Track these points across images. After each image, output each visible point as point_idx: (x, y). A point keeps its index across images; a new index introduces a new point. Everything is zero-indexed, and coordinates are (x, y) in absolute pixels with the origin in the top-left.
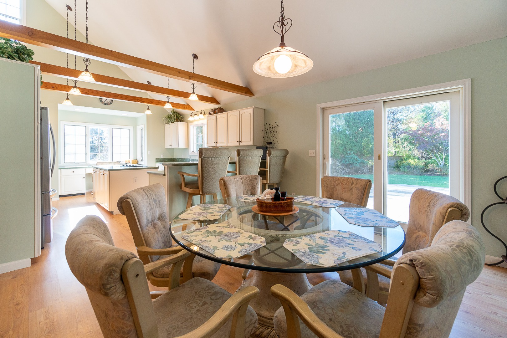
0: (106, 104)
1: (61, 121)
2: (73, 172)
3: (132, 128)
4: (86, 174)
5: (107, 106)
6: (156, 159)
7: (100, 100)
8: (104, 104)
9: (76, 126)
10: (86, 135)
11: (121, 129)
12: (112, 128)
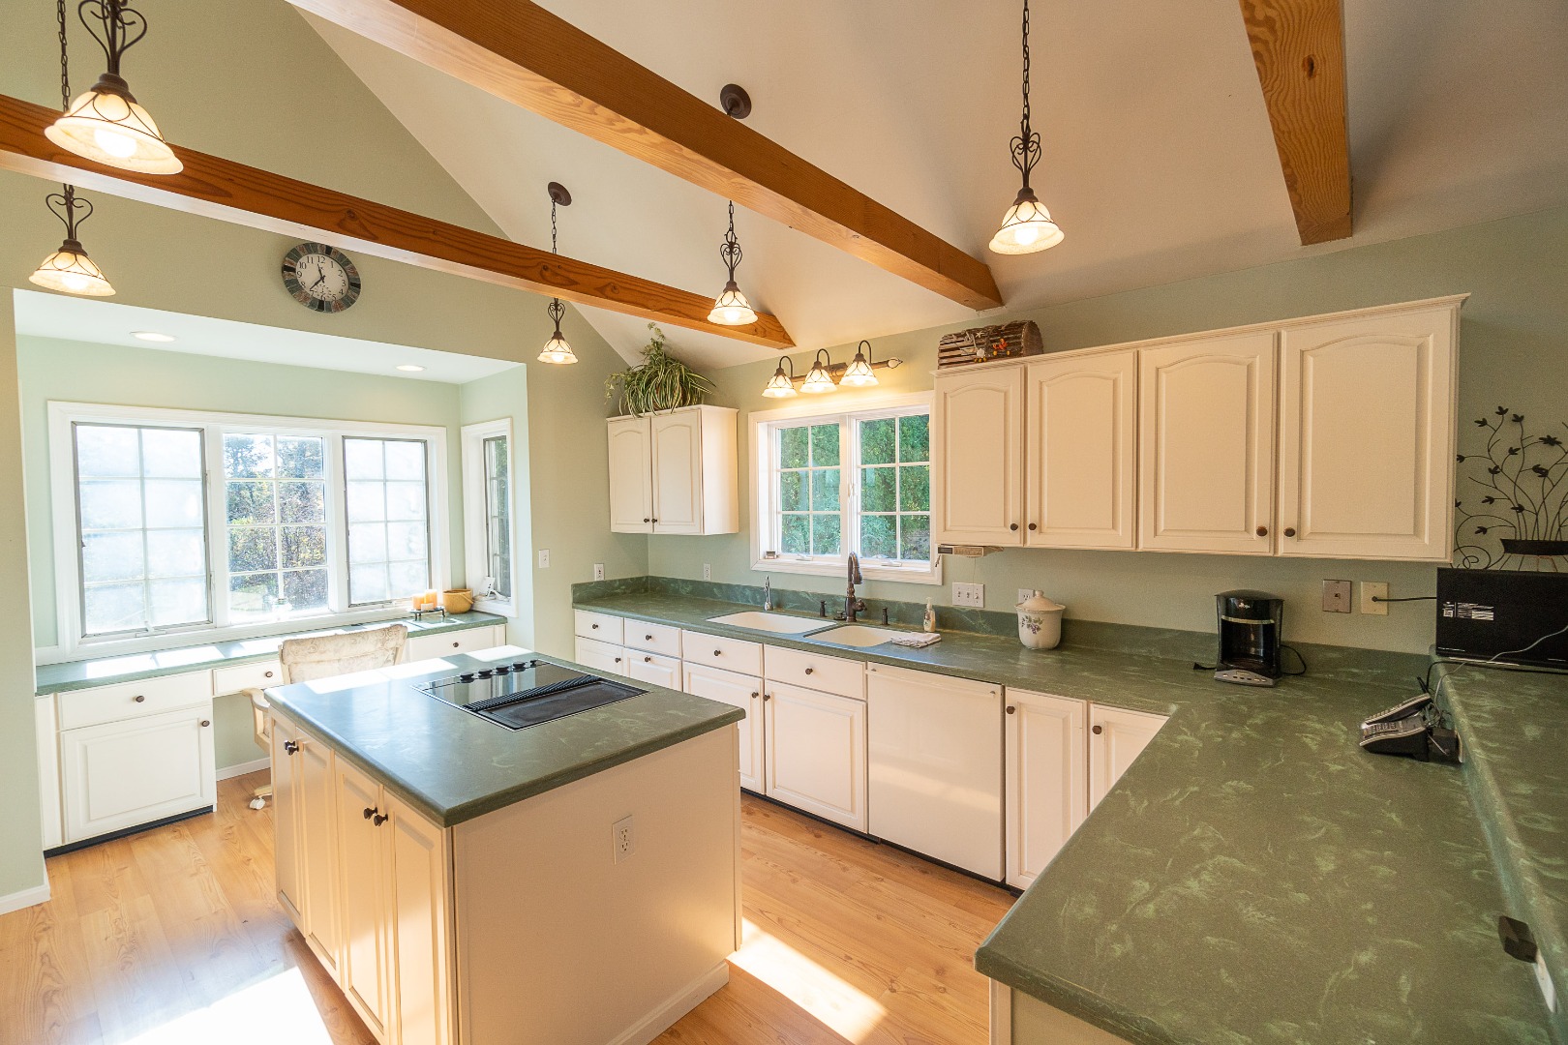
0: (321, 305)
1: (49, 402)
2: (139, 699)
3: (438, 437)
4: (218, 702)
5: (329, 314)
6: (576, 587)
7: (288, 283)
8: (312, 305)
9: (143, 430)
10: (205, 475)
11: (384, 439)
12: (343, 438)
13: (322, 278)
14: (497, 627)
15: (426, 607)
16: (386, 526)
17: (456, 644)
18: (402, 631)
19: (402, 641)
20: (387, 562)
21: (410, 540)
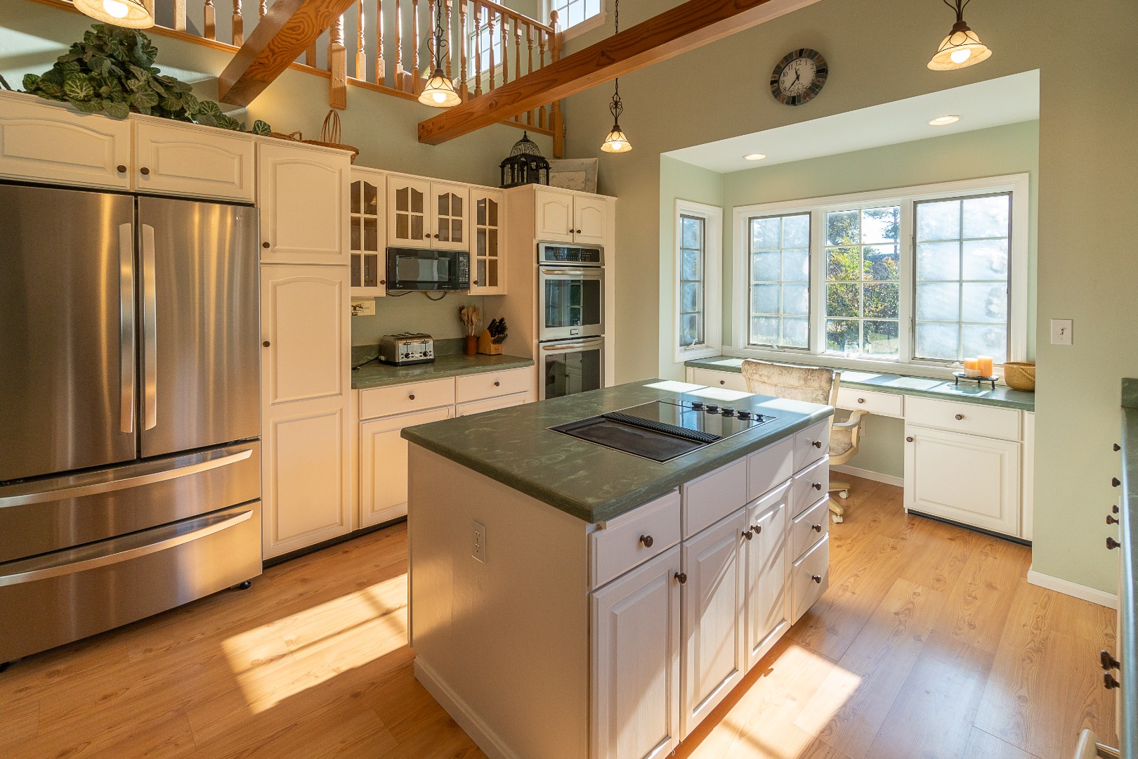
0: (794, 100)
5: (804, 105)
8: (788, 103)
9: (783, 218)
11: (962, 198)
12: (916, 203)
13: (798, 78)
14: (1026, 413)
15: (971, 373)
16: (961, 285)
17: (960, 417)
18: (825, 376)
19: (825, 385)
20: (960, 323)
21: (989, 303)
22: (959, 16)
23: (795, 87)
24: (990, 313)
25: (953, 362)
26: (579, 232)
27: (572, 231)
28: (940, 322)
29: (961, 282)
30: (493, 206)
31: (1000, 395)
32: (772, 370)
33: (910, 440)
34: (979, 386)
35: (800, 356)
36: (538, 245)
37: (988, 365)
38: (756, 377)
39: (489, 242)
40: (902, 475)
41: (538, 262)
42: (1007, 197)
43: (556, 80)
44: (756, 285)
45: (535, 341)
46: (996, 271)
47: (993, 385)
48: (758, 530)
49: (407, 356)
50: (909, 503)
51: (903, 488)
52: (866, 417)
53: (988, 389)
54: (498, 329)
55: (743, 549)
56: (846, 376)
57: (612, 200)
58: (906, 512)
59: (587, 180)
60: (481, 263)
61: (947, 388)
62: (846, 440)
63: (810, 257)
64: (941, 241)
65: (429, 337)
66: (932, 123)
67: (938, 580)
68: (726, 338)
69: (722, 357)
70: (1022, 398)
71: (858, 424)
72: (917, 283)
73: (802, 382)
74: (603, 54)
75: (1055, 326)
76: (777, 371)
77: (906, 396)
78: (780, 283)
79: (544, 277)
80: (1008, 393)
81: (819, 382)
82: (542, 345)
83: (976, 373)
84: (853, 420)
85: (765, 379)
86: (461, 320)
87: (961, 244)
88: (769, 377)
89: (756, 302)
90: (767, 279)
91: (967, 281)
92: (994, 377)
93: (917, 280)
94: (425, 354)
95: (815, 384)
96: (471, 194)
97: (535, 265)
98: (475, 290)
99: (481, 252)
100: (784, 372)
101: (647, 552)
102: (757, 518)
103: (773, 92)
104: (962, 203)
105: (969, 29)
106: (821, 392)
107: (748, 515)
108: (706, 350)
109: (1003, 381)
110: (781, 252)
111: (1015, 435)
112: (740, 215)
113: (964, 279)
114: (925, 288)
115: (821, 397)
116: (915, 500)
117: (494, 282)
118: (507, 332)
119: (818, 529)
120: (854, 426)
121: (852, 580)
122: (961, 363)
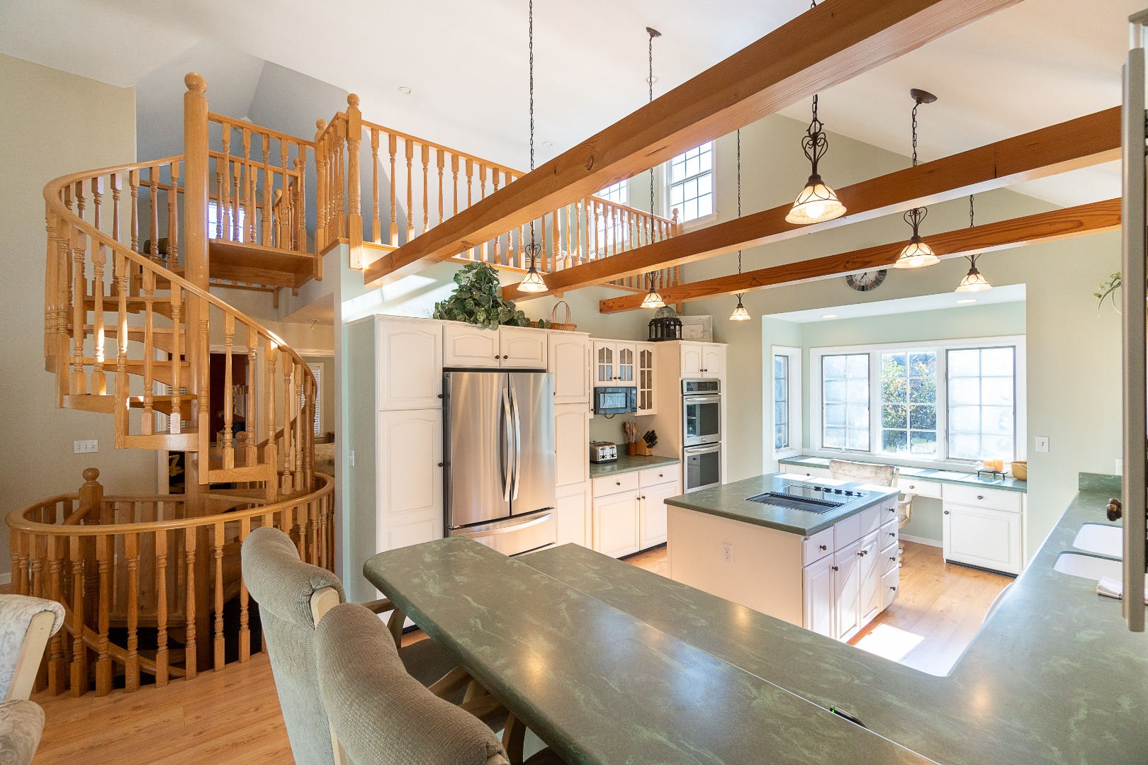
0: (863, 288)
1: (810, 348)
5: (867, 292)
8: (859, 290)
9: (848, 356)
10: (869, 377)
11: (980, 348)
12: (947, 350)
13: (866, 274)
14: (1024, 494)
15: (988, 468)
16: (981, 408)
17: (980, 498)
18: (889, 470)
19: (889, 476)
20: (980, 434)
21: (1001, 420)
22: (973, 265)
23: (864, 280)
24: (1002, 428)
25: (976, 461)
26: (706, 370)
27: (702, 370)
28: (966, 433)
29: (980, 406)
30: (650, 354)
31: (1009, 483)
32: (852, 467)
33: (947, 513)
34: (995, 477)
35: (862, 455)
36: (682, 381)
37: (1001, 464)
38: (840, 471)
39: (646, 379)
40: (941, 539)
41: (682, 393)
42: (1012, 349)
43: (718, 289)
44: (827, 404)
45: (681, 447)
46: (1006, 399)
47: (1004, 477)
48: (866, 552)
49: (603, 457)
50: (947, 555)
51: (942, 549)
52: (916, 498)
53: (1000, 479)
54: (651, 438)
55: (858, 561)
56: (903, 470)
57: (724, 345)
58: (945, 561)
59: (704, 331)
60: (643, 393)
61: (973, 479)
62: (903, 514)
63: (869, 385)
64: (965, 377)
65: (613, 444)
66: (958, 302)
67: (967, 597)
68: (805, 443)
69: (803, 456)
70: (1020, 485)
71: (910, 503)
72: (950, 406)
73: (873, 474)
74: (754, 279)
75: (1038, 440)
76: (855, 467)
77: (944, 484)
78: (846, 403)
79: (686, 403)
80: (1014, 482)
81: (886, 474)
82: (685, 449)
83: (992, 469)
84: (907, 500)
85: (847, 472)
86: (625, 431)
87: (980, 380)
88: (849, 471)
89: (827, 416)
90: (835, 400)
91: (985, 405)
92: (1004, 472)
93: (949, 403)
94: (613, 456)
95: (883, 476)
96: (637, 347)
97: (681, 395)
98: (640, 412)
99: (643, 387)
100: (861, 468)
101: (824, 553)
102: (866, 546)
103: (848, 282)
104: (980, 352)
105: (979, 273)
106: (886, 481)
107: (860, 545)
108: (790, 452)
109: (1010, 474)
110: (846, 381)
111: (1017, 509)
112: (815, 354)
113: (983, 404)
114: (955, 409)
115: (886, 484)
116: (950, 553)
117: (650, 406)
118: (657, 440)
119: (894, 559)
120: (908, 503)
121: (912, 596)
122: (982, 461)
